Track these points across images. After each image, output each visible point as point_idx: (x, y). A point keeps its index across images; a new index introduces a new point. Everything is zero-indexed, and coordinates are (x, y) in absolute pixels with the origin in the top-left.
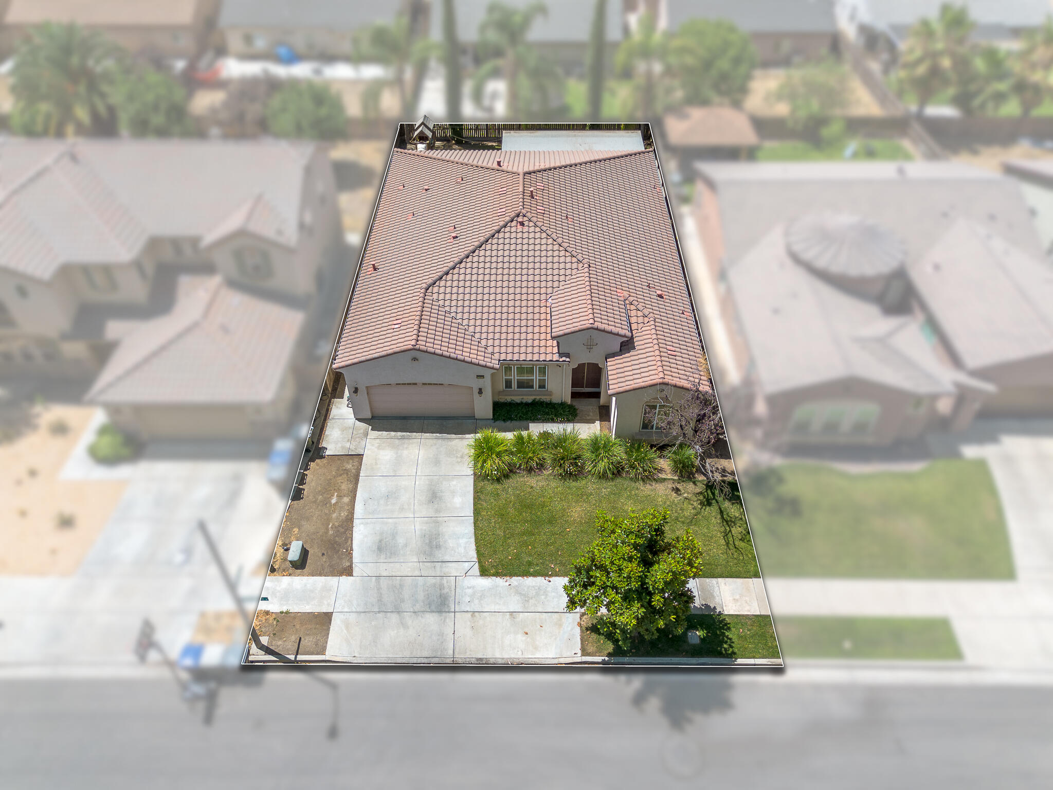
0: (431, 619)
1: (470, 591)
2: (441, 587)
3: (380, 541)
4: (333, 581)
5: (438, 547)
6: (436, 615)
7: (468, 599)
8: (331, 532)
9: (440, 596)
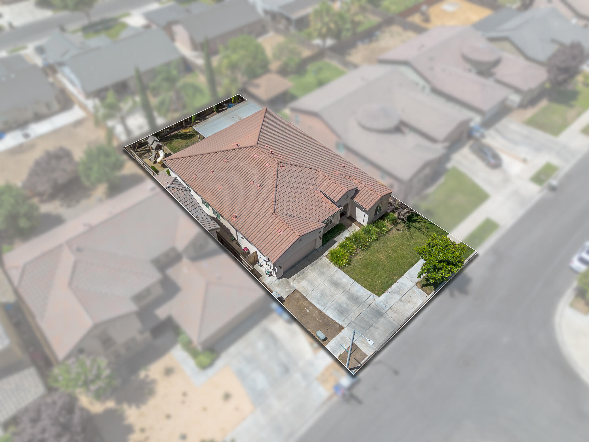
0: (382, 320)
1: (382, 303)
2: (373, 309)
4: (341, 334)
5: (357, 298)
6: (382, 318)
7: (384, 306)
8: (321, 321)
9: (376, 312)
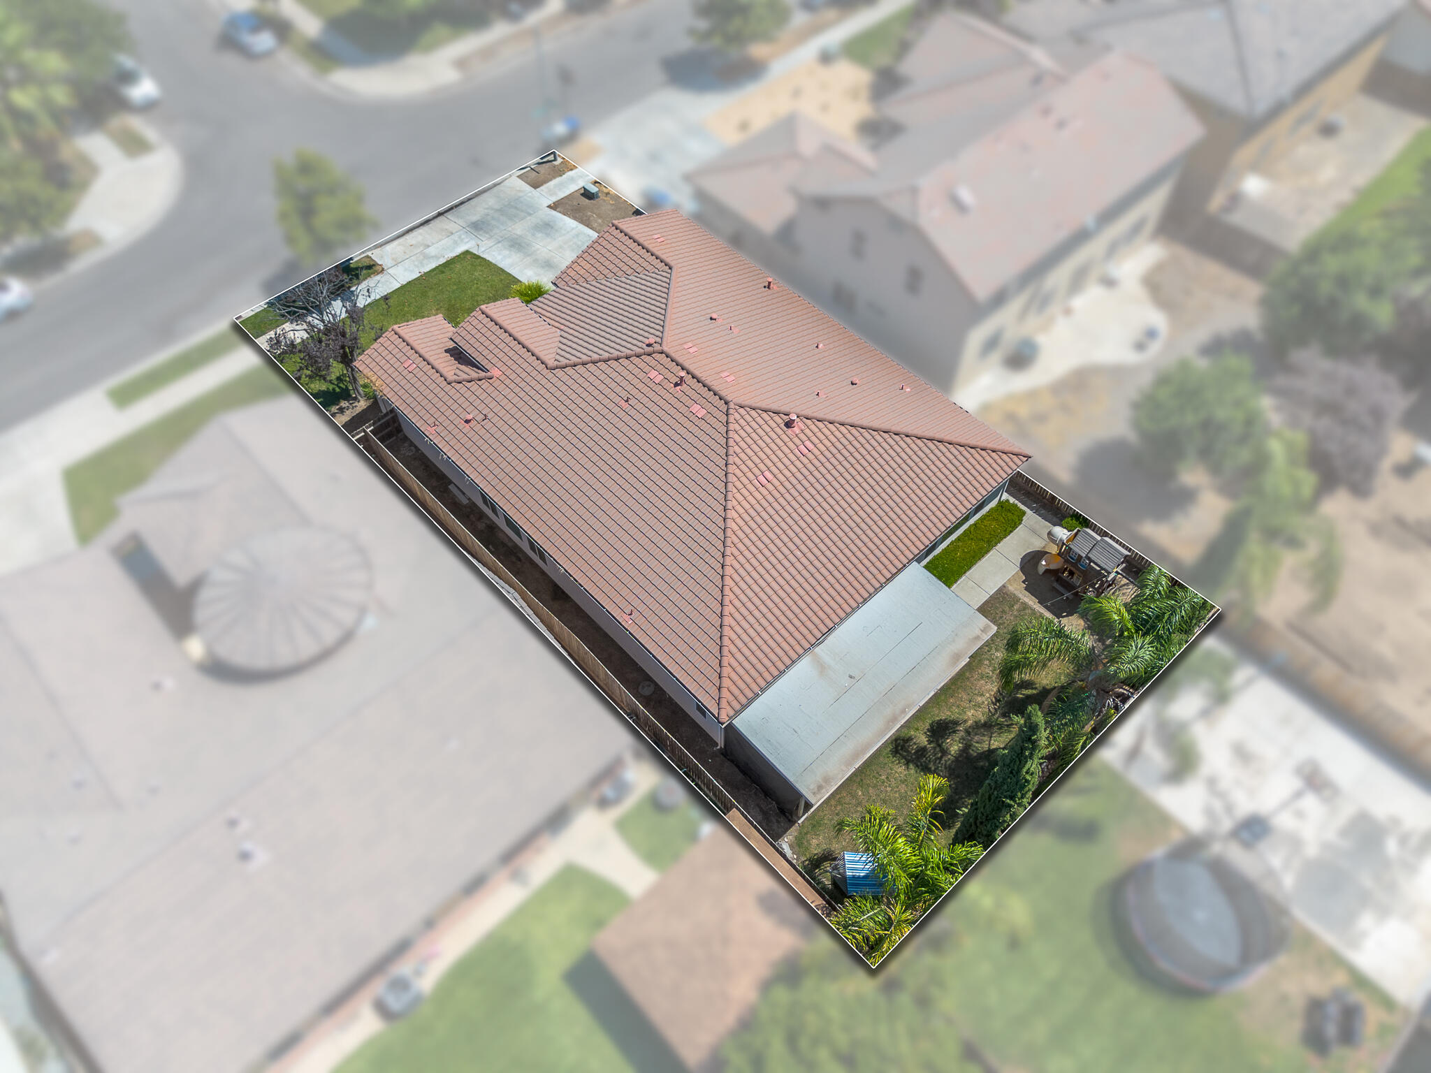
0: (475, 219)
1: (466, 241)
2: (486, 232)
3: (552, 228)
4: (555, 199)
8: (589, 213)
9: (481, 229)
